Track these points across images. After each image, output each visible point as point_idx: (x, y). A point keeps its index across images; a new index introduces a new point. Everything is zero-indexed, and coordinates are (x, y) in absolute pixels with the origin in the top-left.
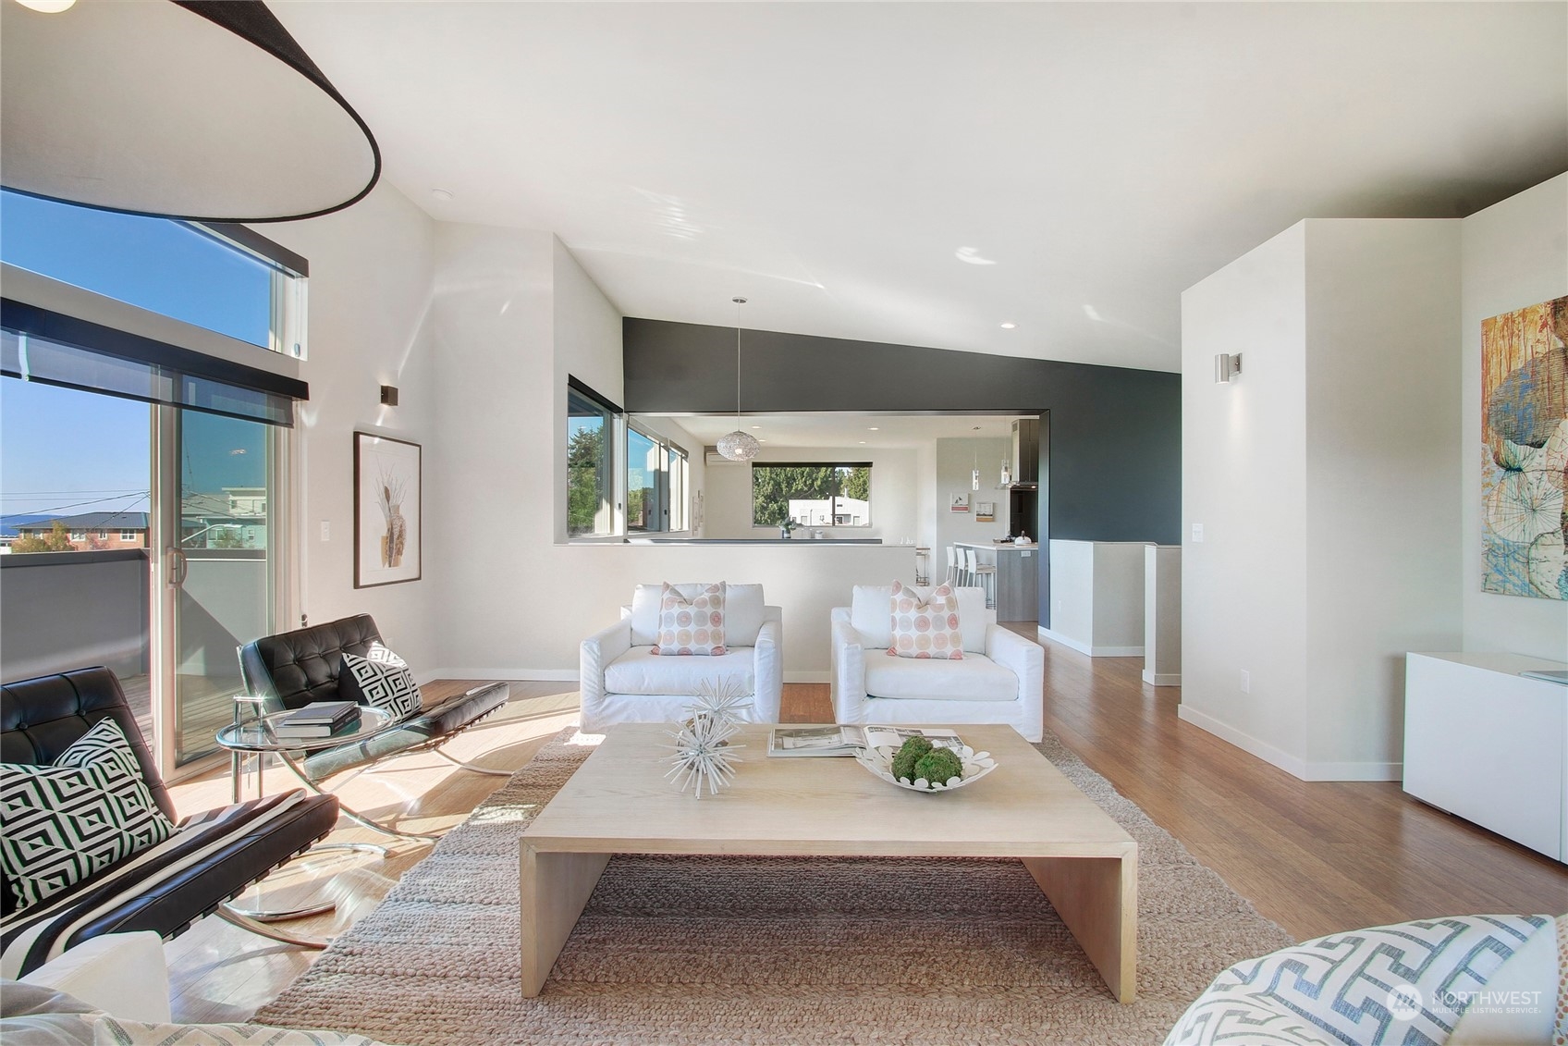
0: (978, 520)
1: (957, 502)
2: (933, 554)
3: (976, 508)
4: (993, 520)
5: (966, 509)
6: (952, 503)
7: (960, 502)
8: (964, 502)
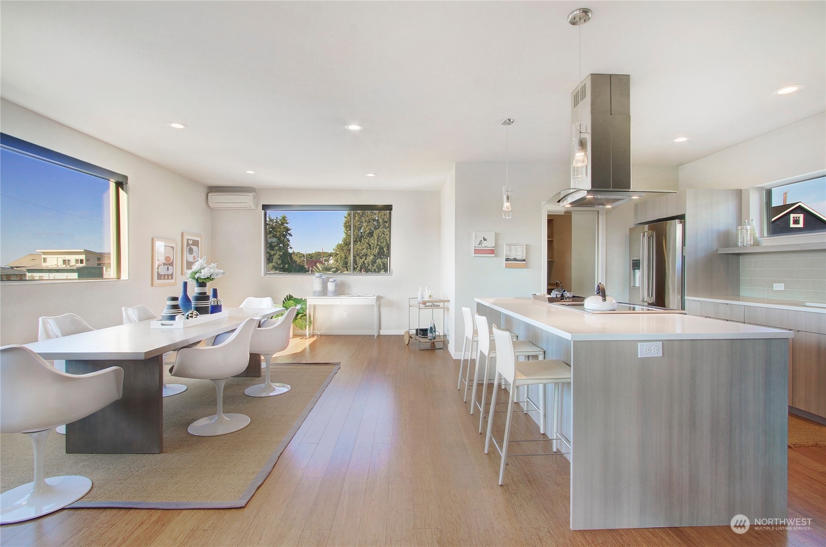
0: (507, 266)
1: (480, 243)
2: (452, 305)
3: (505, 252)
4: (526, 267)
5: (492, 252)
6: (474, 243)
7: (485, 244)
8: (490, 244)
